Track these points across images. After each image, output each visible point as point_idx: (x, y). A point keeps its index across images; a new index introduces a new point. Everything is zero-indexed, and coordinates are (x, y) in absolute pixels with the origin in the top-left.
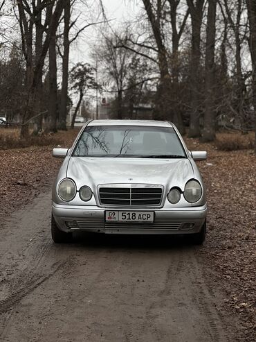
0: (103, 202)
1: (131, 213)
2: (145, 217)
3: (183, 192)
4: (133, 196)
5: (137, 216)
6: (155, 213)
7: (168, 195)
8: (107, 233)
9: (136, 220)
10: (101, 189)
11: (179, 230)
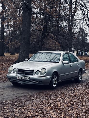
0: (18, 73)
1: (24, 77)
2: (27, 78)
3: (40, 72)
4: (26, 72)
5: (25, 78)
6: (30, 77)
7: (36, 72)
8: (19, 82)
9: (25, 79)
10: (18, 70)
11: (38, 83)
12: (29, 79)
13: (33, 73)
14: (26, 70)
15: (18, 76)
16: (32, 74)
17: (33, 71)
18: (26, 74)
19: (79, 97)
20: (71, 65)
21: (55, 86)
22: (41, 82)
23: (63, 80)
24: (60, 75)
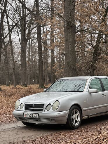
0: (26, 109)
2: (36, 116)
3: (52, 106)
4: (34, 107)
5: (33, 115)
6: (39, 114)
7: (46, 107)
8: (27, 122)
9: (33, 117)
10: (26, 105)
11: (50, 122)
12: (38, 117)
13: (43, 107)
14: (35, 105)
15: (24, 114)
16: (42, 110)
17: (43, 105)
18: (34, 110)
19: (103, 140)
20: (103, 94)
21: (77, 124)
22: (54, 120)
23: (91, 115)
24: (84, 109)
